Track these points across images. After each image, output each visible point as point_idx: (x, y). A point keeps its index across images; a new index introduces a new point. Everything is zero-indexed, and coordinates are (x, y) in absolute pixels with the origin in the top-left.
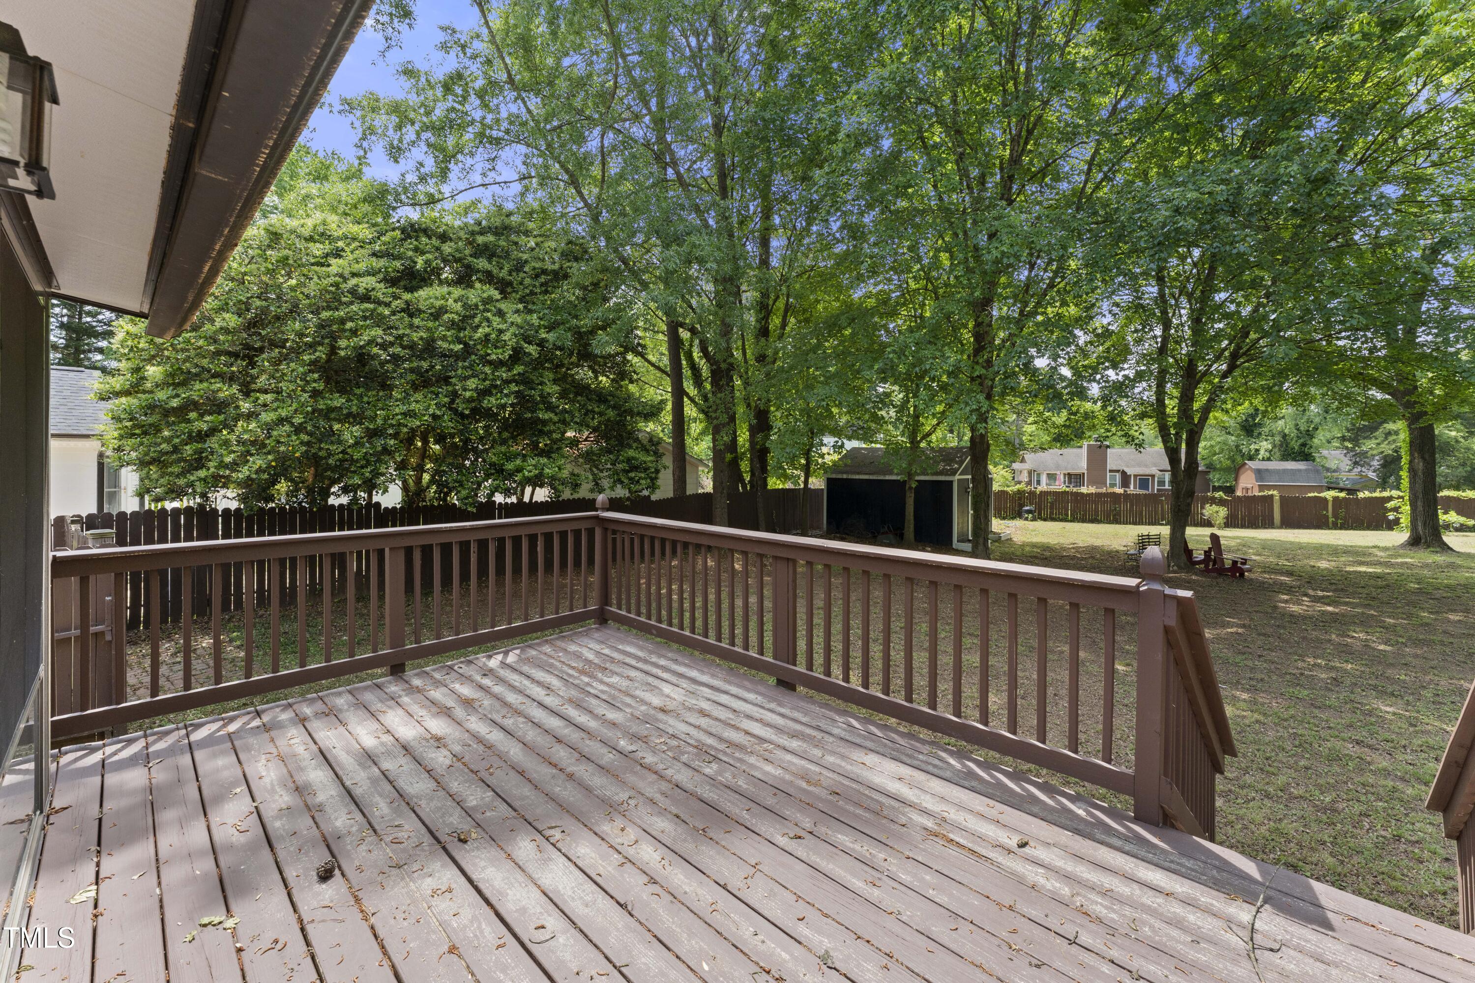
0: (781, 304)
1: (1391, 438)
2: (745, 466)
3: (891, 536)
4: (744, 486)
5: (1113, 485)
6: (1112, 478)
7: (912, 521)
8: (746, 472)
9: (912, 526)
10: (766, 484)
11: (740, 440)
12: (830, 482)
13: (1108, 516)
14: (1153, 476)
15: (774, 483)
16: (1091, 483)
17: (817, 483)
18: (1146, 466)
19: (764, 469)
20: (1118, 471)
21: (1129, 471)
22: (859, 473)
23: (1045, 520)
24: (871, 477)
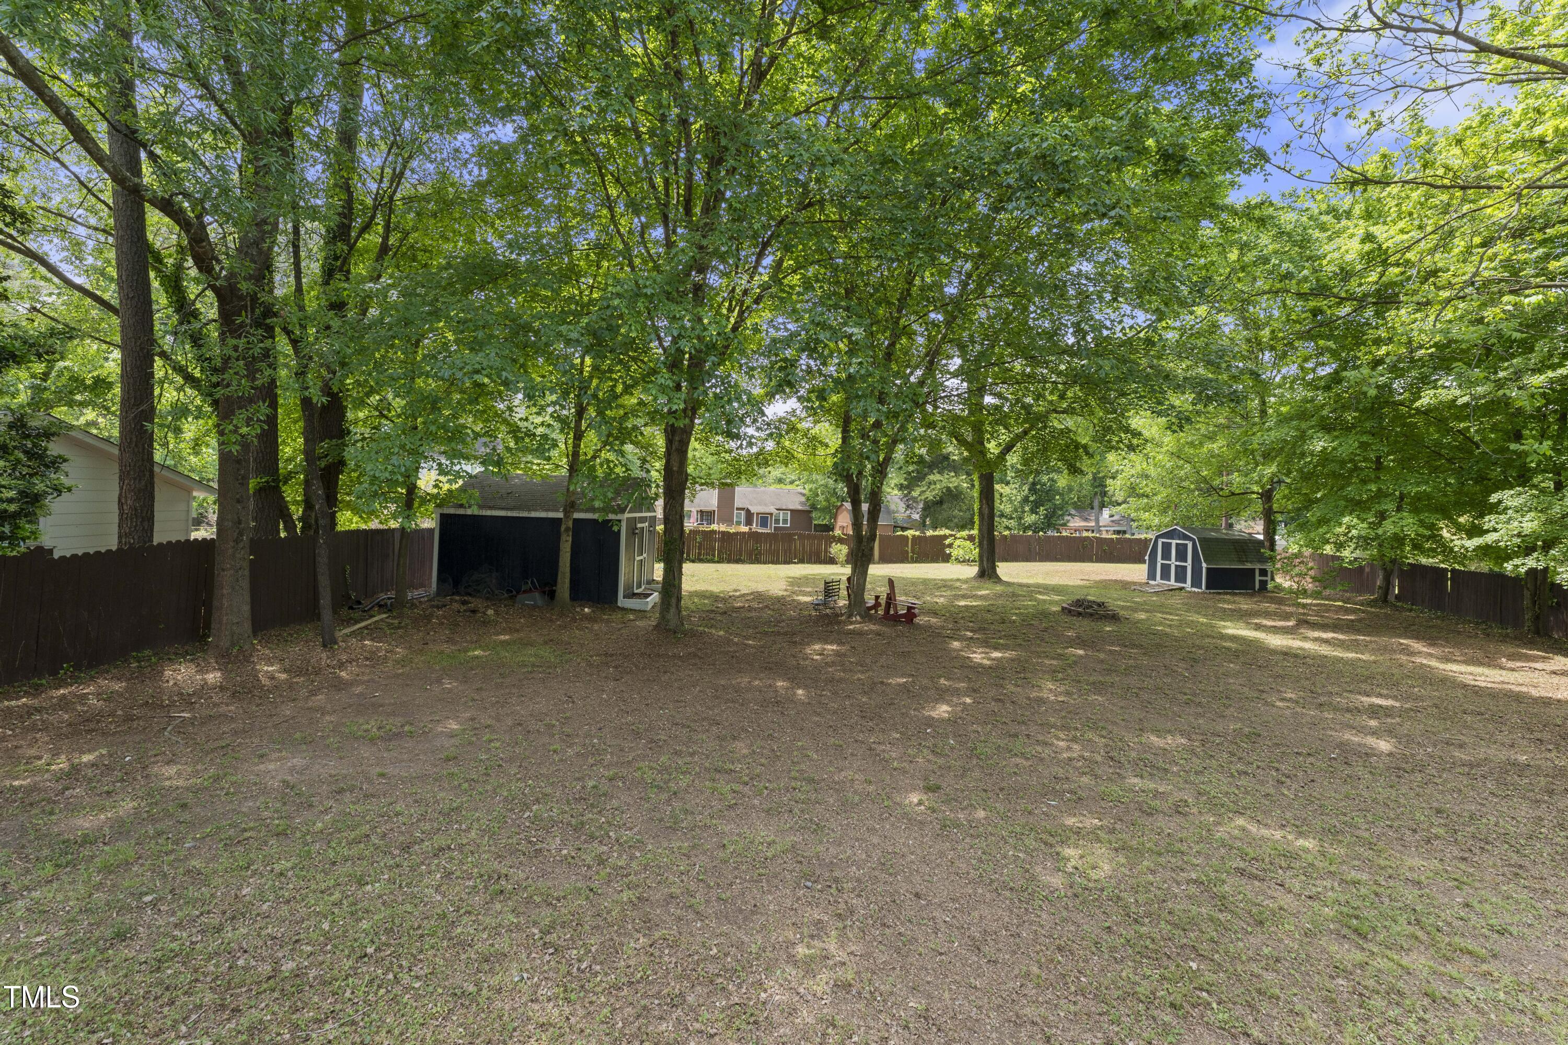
0: (373, 239)
1: (933, 487)
2: (293, 494)
3: (537, 595)
4: (290, 526)
5: (739, 523)
6: (739, 516)
7: (568, 575)
8: (296, 503)
9: (567, 581)
10: (333, 523)
11: (286, 451)
12: (446, 521)
13: (751, 555)
14: (771, 514)
15: (348, 521)
16: (722, 520)
17: (428, 522)
18: (766, 505)
19: (331, 500)
20: (743, 509)
21: (754, 510)
22: (491, 508)
23: (693, 561)
24: (510, 514)
